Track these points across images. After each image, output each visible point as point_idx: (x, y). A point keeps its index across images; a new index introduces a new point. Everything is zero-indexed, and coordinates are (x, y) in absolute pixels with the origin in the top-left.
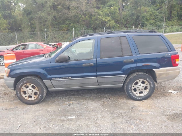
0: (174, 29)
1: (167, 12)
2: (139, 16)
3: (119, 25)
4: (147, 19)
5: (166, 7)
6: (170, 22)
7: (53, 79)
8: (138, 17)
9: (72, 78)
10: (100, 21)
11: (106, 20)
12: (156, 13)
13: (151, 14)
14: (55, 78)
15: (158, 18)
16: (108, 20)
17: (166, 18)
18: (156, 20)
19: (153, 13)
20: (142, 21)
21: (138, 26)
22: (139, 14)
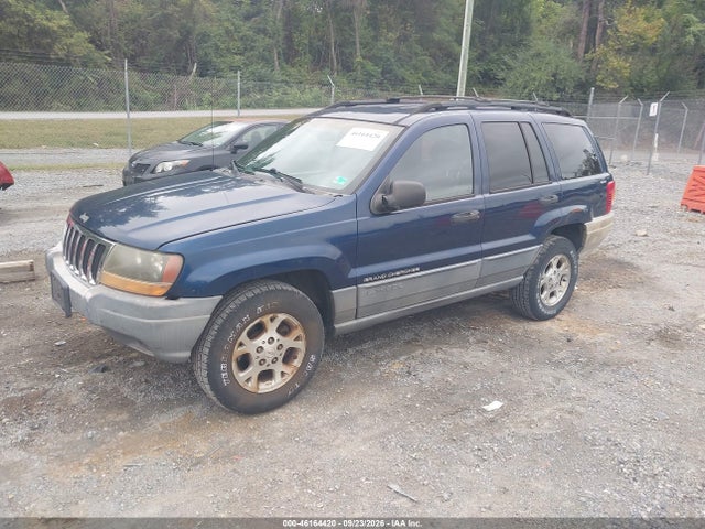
0: (309, 96)
1: (282, 34)
2: (189, 33)
3: (109, 55)
4: (217, 48)
5: (279, 16)
6: (293, 71)
7: (367, 280)
8: (186, 34)
9: (421, 270)
10: (20, 24)
11: (53, 25)
12: (246, 28)
13: (228, 32)
14: (373, 275)
15: (252, 49)
16: (61, 27)
17: (279, 54)
18: (247, 54)
19: (237, 29)
20: (201, 52)
21: (185, 68)
22: (190, 25)
